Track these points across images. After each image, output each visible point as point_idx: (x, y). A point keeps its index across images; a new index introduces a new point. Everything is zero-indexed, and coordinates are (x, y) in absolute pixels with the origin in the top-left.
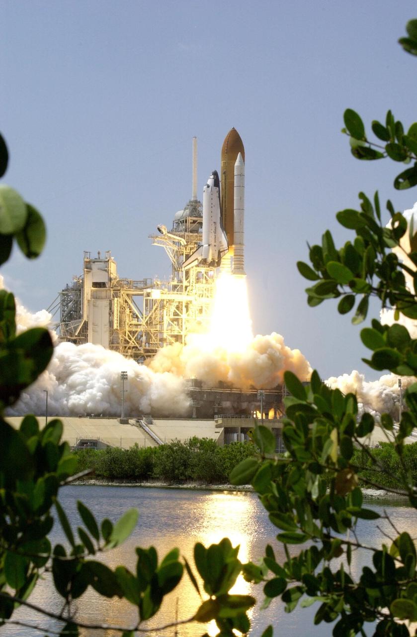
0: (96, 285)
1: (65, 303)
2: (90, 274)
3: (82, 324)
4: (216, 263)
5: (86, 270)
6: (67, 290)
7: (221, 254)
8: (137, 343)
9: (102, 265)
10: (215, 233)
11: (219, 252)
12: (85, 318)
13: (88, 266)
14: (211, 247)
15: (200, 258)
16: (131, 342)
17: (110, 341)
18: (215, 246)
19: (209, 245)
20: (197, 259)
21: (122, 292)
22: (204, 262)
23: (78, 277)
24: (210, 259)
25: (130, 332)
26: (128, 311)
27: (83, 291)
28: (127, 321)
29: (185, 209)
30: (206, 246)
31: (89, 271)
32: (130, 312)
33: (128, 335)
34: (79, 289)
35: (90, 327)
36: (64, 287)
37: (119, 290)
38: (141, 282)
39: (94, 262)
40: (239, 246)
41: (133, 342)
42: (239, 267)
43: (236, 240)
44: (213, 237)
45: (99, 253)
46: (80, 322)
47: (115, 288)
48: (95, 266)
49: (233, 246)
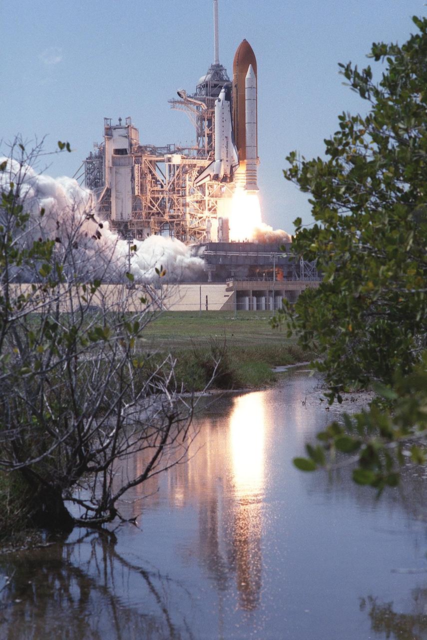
0: (117, 151)
1: (89, 171)
2: (112, 140)
3: (104, 191)
4: (229, 178)
5: (106, 136)
6: (90, 158)
7: (234, 169)
8: (161, 209)
9: (123, 132)
10: (227, 148)
11: (232, 167)
12: (107, 186)
13: (109, 132)
14: (222, 162)
15: (212, 174)
16: (154, 209)
17: (133, 208)
18: (227, 161)
19: (221, 161)
20: (209, 175)
21: (144, 158)
22: (216, 177)
23: (99, 144)
24: (221, 175)
25: (153, 198)
26: (149, 177)
27: (105, 158)
28: (149, 187)
29: (208, 74)
30: (217, 161)
31: (110, 138)
32: (152, 178)
33: (151, 202)
34: (101, 156)
35: (113, 194)
36: (88, 155)
37: (141, 157)
38: (164, 148)
39: (115, 129)
40: (251, 161)
41: (156, 208)
42: (252, 183)
43: (248, 155)
44: (225, 152)
45: (120, 120)
46: (103, 189)
47: (136, 154)
48: (116, 133)
49: (245, 161)
